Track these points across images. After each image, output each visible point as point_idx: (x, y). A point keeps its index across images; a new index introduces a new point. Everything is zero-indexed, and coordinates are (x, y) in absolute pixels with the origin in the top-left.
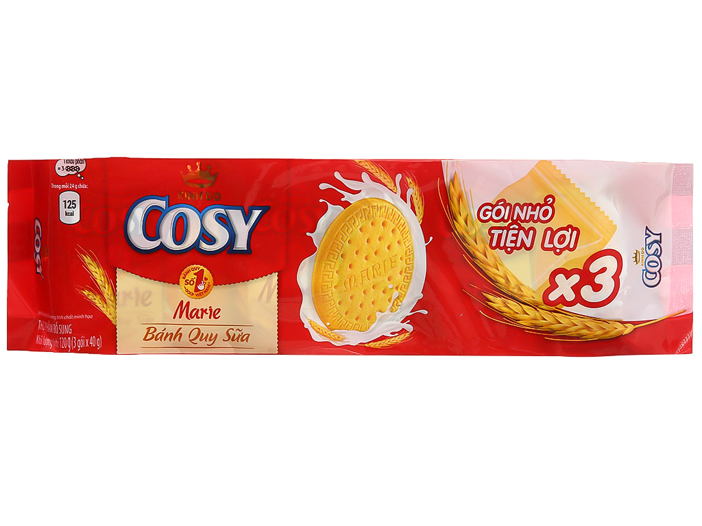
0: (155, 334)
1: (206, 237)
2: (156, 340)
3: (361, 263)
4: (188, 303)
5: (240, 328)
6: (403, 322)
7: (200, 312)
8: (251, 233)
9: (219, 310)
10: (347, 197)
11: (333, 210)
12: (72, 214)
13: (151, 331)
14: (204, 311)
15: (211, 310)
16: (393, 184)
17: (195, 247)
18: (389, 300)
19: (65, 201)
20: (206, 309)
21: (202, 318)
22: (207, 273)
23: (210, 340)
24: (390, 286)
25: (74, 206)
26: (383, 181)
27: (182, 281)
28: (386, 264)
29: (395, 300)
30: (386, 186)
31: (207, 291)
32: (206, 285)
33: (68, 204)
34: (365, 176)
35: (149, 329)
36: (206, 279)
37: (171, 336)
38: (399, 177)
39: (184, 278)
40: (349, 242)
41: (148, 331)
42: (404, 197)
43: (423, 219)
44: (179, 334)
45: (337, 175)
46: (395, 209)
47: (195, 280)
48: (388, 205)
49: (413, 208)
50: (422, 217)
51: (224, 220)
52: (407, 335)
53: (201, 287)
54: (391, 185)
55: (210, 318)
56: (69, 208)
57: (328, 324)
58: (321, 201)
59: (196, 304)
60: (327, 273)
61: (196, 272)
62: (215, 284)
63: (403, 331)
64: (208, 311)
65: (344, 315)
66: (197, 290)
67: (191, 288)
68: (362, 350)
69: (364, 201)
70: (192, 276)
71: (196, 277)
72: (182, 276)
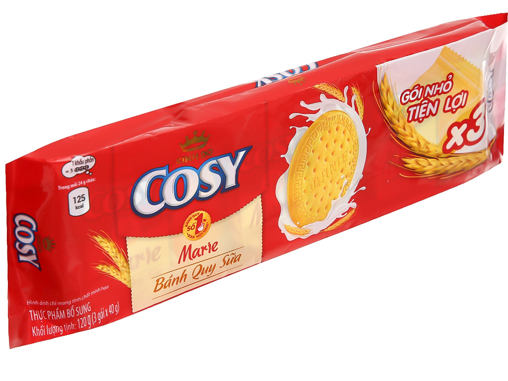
0: (164, 283)
1: (204, 186)
2: (165, 288)
3: (323, 165)
4: (190, 246)
5: (233, 252)
6: (349, 202)
7: (201, 250)
8: (238, 170)
9: (217, 243)
10: (311, 117)
11: (300, 132)
12: (82, 206)
13: (161, 281)
14: (204, 248)
15: (210, 245)
16: (342, 96)
17: (196, 197)
18: (341, 189)
19: (75, 198)
20: (206, 246)
21: (203, 254)
22: (206, 215)
23: (209, 271)
24: (342, 177)
25: (83, 199)
26: (335, 95)
27: (185, 229)
28: (340, 160)
29: (345, 186)
30: (337, 99)
31: (205, 230)
32: (205, 226)
33: (77, 200)
34: (322, 97)
35: (158, 280)
36: (205, 220)
37: (178, 280)
38: (346, 88)
39: (186, 226)
40: (313, 152)
41: (158, 283)
42: (350, 104)
43: (363, 116)
44: (184, 276)
45: (303, 104)
46: (345, 115)
47: (196, 225)
48: (339, 113)
49: (356, 109)
50: (363, 114)
51: (217, 169)
52: (353, 211)
53: (200, 229)
54: (340, 97)
55: (210, 252)
56: (79, 202)
57: (298, 223)
58: (291, 128)
59: (197, 244)
60: (297, 182)
61: (196, 217)
62: (213, 222)
63: (351, 209)
64: (208, 247)
65: (309, 212)
66: (197, 232)
67: (192, 232)
68: (323, 234)
69: (322, 117)
70: (193, 222)
71: (196, 221)
72: (185, 224)
